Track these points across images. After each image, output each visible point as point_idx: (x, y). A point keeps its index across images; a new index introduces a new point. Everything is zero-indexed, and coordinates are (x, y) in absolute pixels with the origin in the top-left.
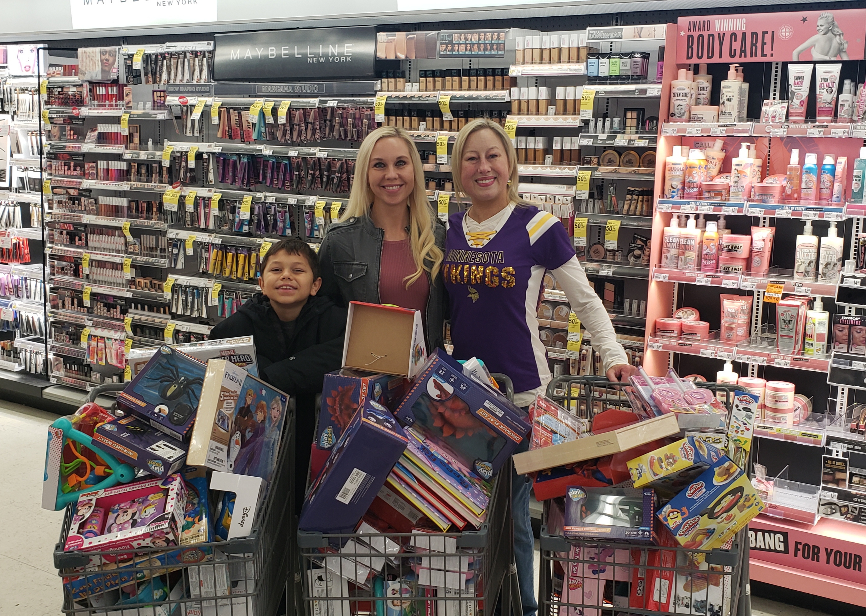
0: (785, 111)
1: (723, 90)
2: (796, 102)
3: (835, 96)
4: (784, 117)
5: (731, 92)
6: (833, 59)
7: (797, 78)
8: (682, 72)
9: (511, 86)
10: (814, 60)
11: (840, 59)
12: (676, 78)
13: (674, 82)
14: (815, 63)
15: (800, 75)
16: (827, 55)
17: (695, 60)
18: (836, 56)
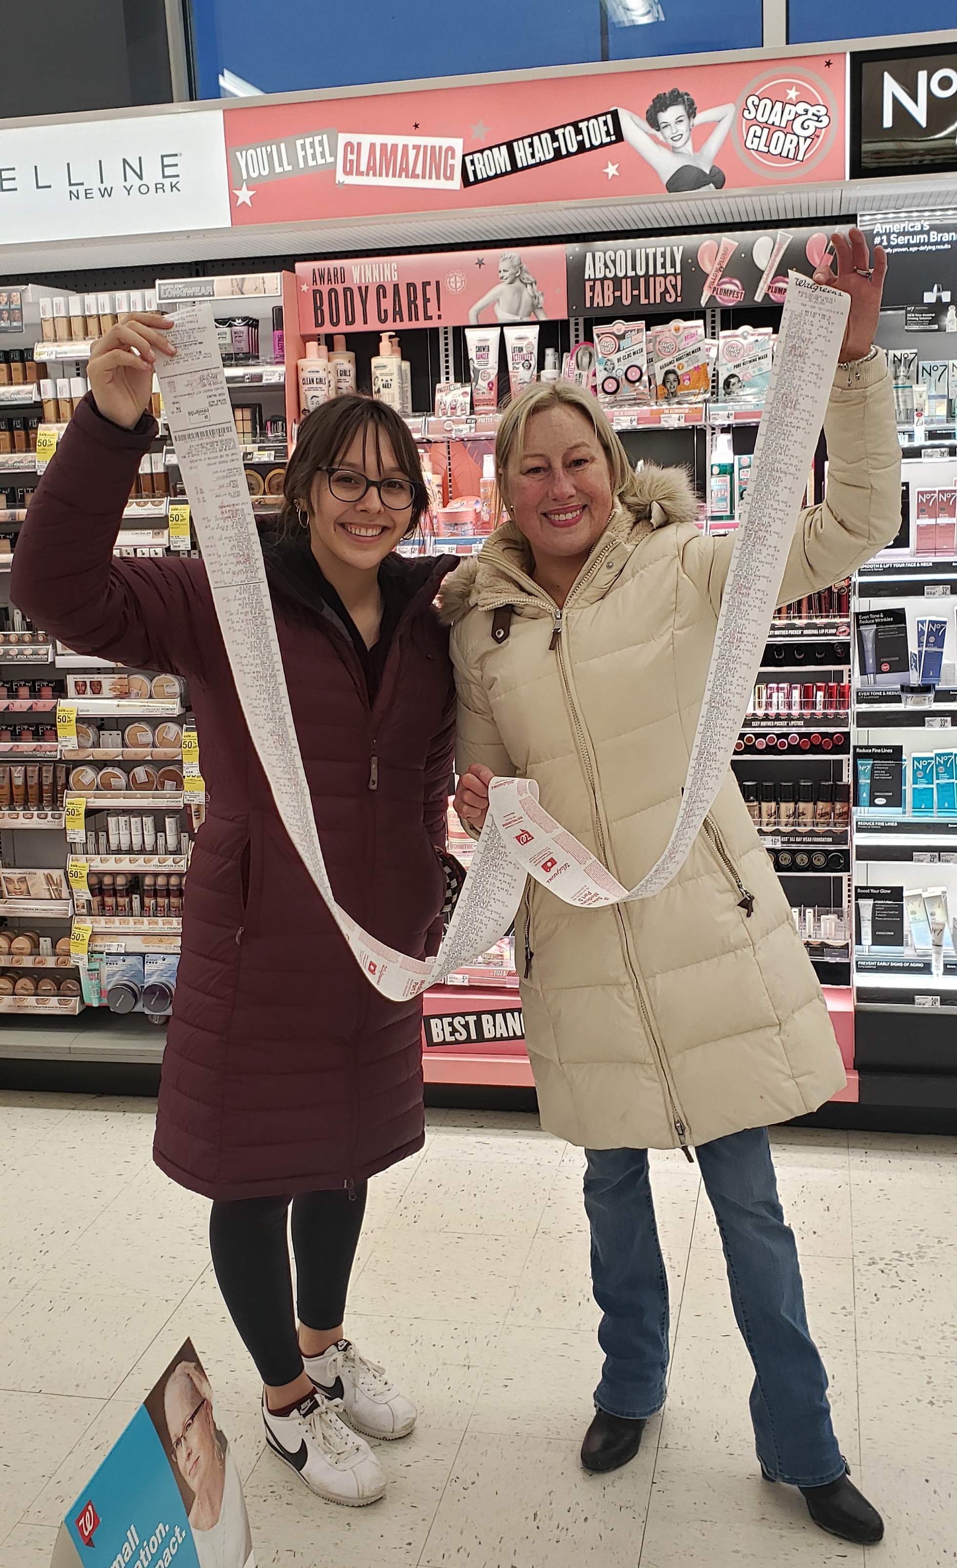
0: (468, 399)
1: (376, 372)
2: (483, 384)
3: (535, 372)
4: (468, 407)
5: (387, 375)
6: (525, 320)
7: (479, 349)
8: (312, 346)
9: (39, 378)
10: (500, 322)
11: (536, 320)
12: (304, 356)
13: (301, 362)
14: (502, 326)
15: (483, 344)
16: (517, 314)
17: (328, 328)
18: (529, 315)
